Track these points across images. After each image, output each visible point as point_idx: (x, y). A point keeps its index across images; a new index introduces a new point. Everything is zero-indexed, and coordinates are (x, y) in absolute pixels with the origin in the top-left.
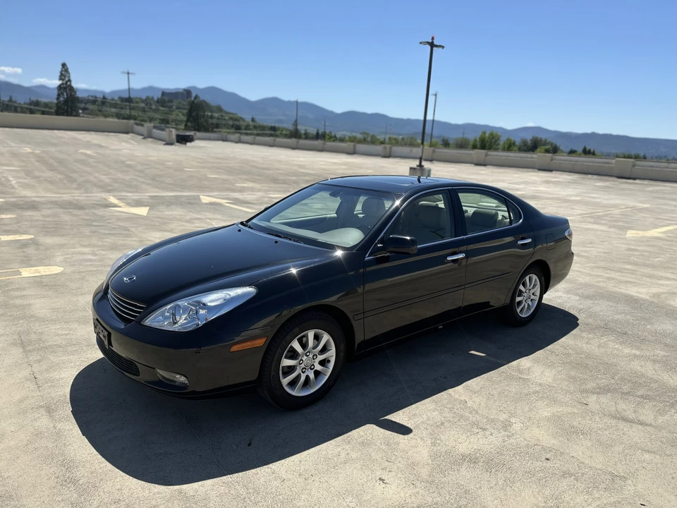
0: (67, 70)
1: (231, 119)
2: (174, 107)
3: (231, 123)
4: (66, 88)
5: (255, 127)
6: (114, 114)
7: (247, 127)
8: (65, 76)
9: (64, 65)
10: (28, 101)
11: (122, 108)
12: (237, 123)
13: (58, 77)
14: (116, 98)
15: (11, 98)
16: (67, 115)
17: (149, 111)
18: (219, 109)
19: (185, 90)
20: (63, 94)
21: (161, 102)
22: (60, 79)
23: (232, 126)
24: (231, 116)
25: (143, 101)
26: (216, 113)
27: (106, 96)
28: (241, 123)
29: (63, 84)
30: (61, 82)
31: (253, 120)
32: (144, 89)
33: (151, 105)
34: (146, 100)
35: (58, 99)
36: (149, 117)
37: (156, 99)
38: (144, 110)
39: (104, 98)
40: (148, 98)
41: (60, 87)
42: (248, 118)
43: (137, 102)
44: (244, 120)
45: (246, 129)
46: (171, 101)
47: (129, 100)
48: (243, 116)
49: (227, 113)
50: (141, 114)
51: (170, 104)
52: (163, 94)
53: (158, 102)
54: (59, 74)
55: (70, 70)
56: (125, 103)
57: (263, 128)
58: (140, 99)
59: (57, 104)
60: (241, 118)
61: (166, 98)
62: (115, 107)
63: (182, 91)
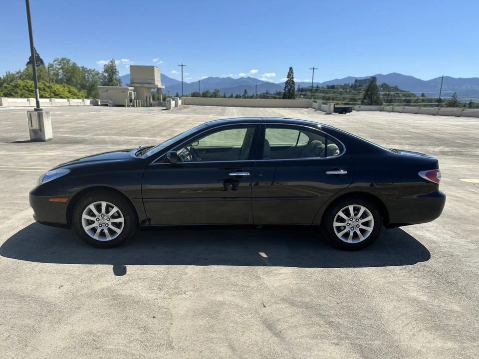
0: (292, 72)
1: (404, 95)
2: (362, 90)
3: (403, 98)
4: (290, 83)
5: (423, 101)
6: (321, 97)
7: (417, 101)
8: (290, 75)
9: (291, 69)
10: (275, 92)
11: (327, 93)
12: (408, 98)
13: (287, 76)
14: (325, 87)
15: (267, 91)
16: (289, 99)
17: (344, 94)
18: (396, 89)
19: (372, 77)
20: (288, 86)
21: (354, 87)
22: (288, 77)
23: (404, 101)
24: (404, 93)
25: (341, 87)
26: (393, 91)
27: (319, 86)
28: (412, 98)
29: (289, 80)
30: (288, 79)
31: (423, 95)
32: (345, 79)
33: (347, 90)
34: (344, 86)
35: (285, 89)
36: (343, 98)
37: (350, 85)
38: (341, 93)
39: (317, 87)
40: (345, 84)
41: (287, 82)
42: (418, 94)
43: (338, 88)
44: (415, 96)
45: (415, 103)
46: (360, 86)
47: (333, 87)
48: (414, 93)
49: (401, 91)
50: (338, 95)
51: (360, 88)
52: (356, 81)
53: (351, 87)
54: (287, 74)
55: (294, 72)
56: (330, 90)
57: (430, 100)
58: (340, 86)
59: (284, 93)
60: (413, 94)
61: (358, 84)
62: (323, 93)
63: (370, 78)
